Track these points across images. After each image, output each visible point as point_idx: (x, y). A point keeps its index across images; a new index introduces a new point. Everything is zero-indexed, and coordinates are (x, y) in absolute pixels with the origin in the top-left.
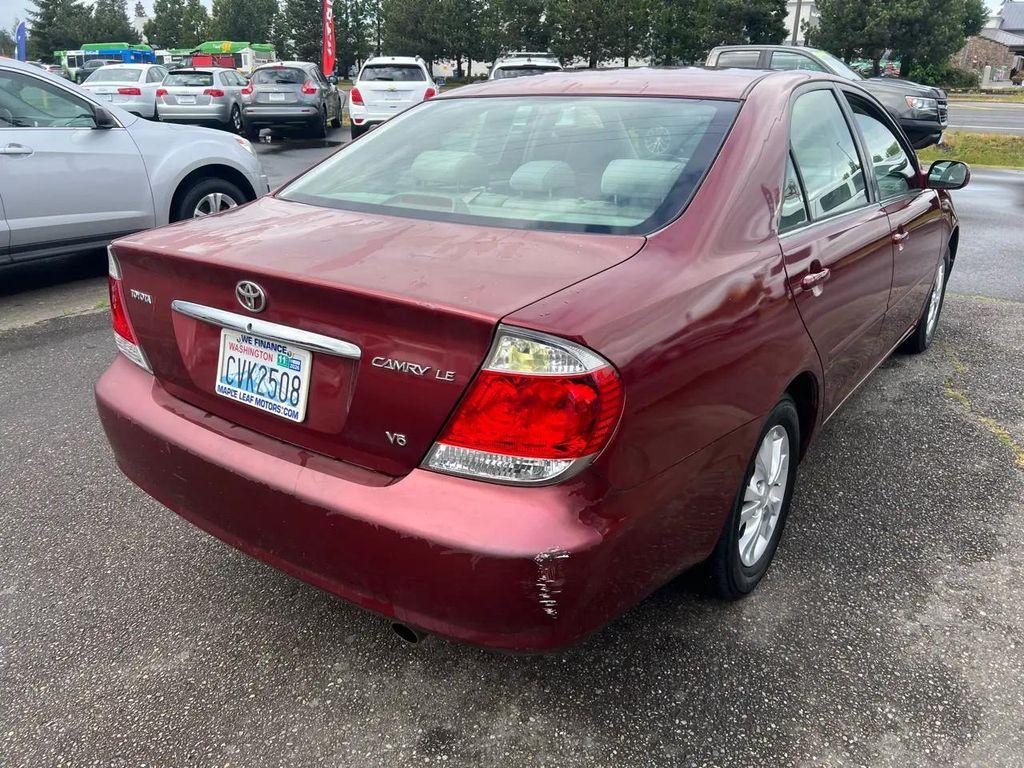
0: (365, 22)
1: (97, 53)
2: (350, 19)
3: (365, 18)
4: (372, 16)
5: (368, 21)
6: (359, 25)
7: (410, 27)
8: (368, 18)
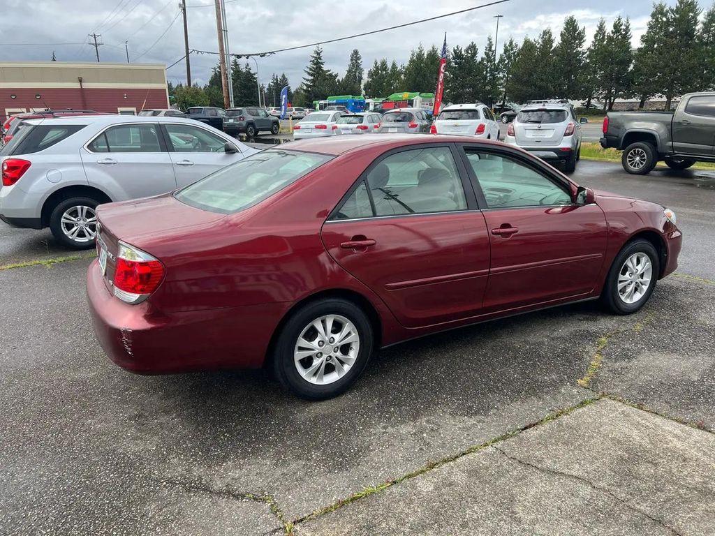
0: (499, 76)
1: (335, 102)
2: (488, 75)
3: (498, 73)
4: (503, 72)
5: (501, 75)
6: (494, 78)
7: (525, 78)
8: (501, 73)
